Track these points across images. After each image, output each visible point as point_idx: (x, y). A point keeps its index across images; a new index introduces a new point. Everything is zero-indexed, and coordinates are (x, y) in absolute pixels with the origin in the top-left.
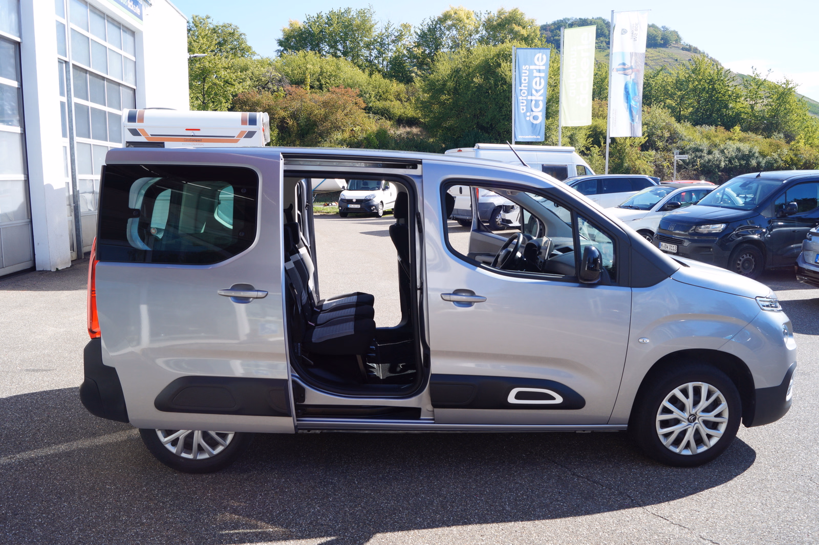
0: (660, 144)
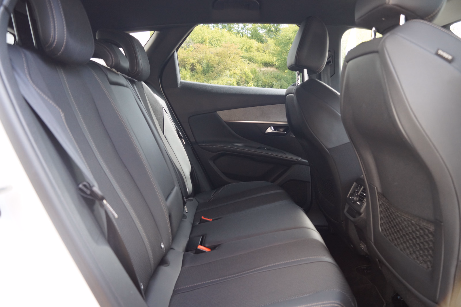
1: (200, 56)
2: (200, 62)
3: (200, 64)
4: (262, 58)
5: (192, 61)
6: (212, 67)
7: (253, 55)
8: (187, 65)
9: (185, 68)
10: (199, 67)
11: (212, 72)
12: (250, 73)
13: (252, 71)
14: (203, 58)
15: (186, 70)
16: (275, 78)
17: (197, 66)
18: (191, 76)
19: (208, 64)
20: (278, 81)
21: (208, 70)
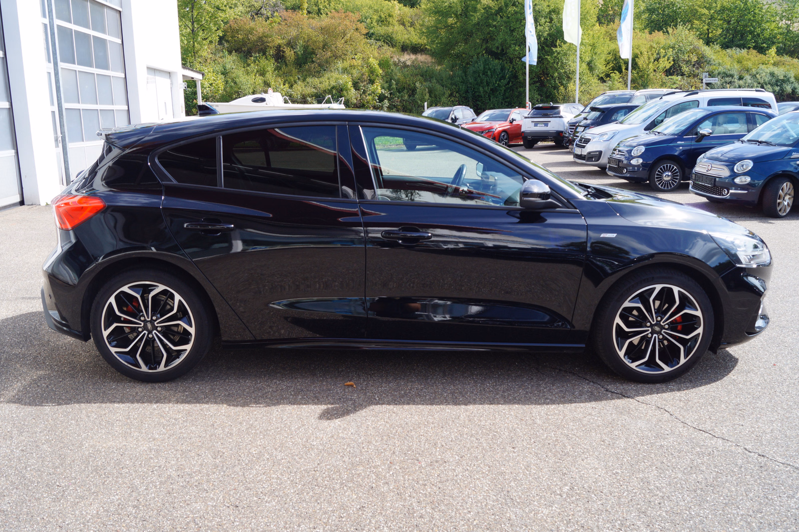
0: (686, 69)
1: (293, 32)
2: (291, 44)
3: (292, 47)
4: (406, 36)
5: (278, 41)
6: (312, 54)
7: (391, 31)
8: (268, 50)
9: (264, 54)
10: (289, 54)
11: (313, 62)
12: (377, 66)
13: (382, 62)
14: (297, 38)
15: (266, 58)
16: (422, 76)
17: (287, 52)
18: (275, 70)
19: (306, 48)
20: (426, 80)
21: (306, 58)
